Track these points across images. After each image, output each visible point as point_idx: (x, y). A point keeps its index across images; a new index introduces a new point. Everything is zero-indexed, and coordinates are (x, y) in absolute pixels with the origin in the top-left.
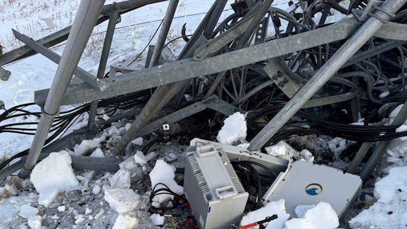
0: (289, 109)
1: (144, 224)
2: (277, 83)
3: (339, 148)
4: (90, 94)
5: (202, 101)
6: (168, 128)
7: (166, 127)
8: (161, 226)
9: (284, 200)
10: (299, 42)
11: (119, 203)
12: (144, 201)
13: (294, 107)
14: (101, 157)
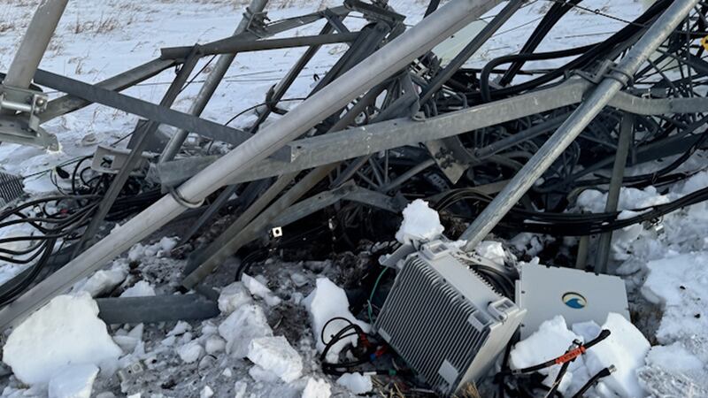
0: (517, 190)
1: (340, 395)
2: (439, 162)
3: (533, 249)
4: (261, 168)
5: (333, 190)
6: (280, 234)
7: (277, 232)
8: (370, 394)
9: (561, 317)
10: (536, 103)
11: (287, 362)
12: (308, 356)
13: (524, 186)
14: (150, 295)
